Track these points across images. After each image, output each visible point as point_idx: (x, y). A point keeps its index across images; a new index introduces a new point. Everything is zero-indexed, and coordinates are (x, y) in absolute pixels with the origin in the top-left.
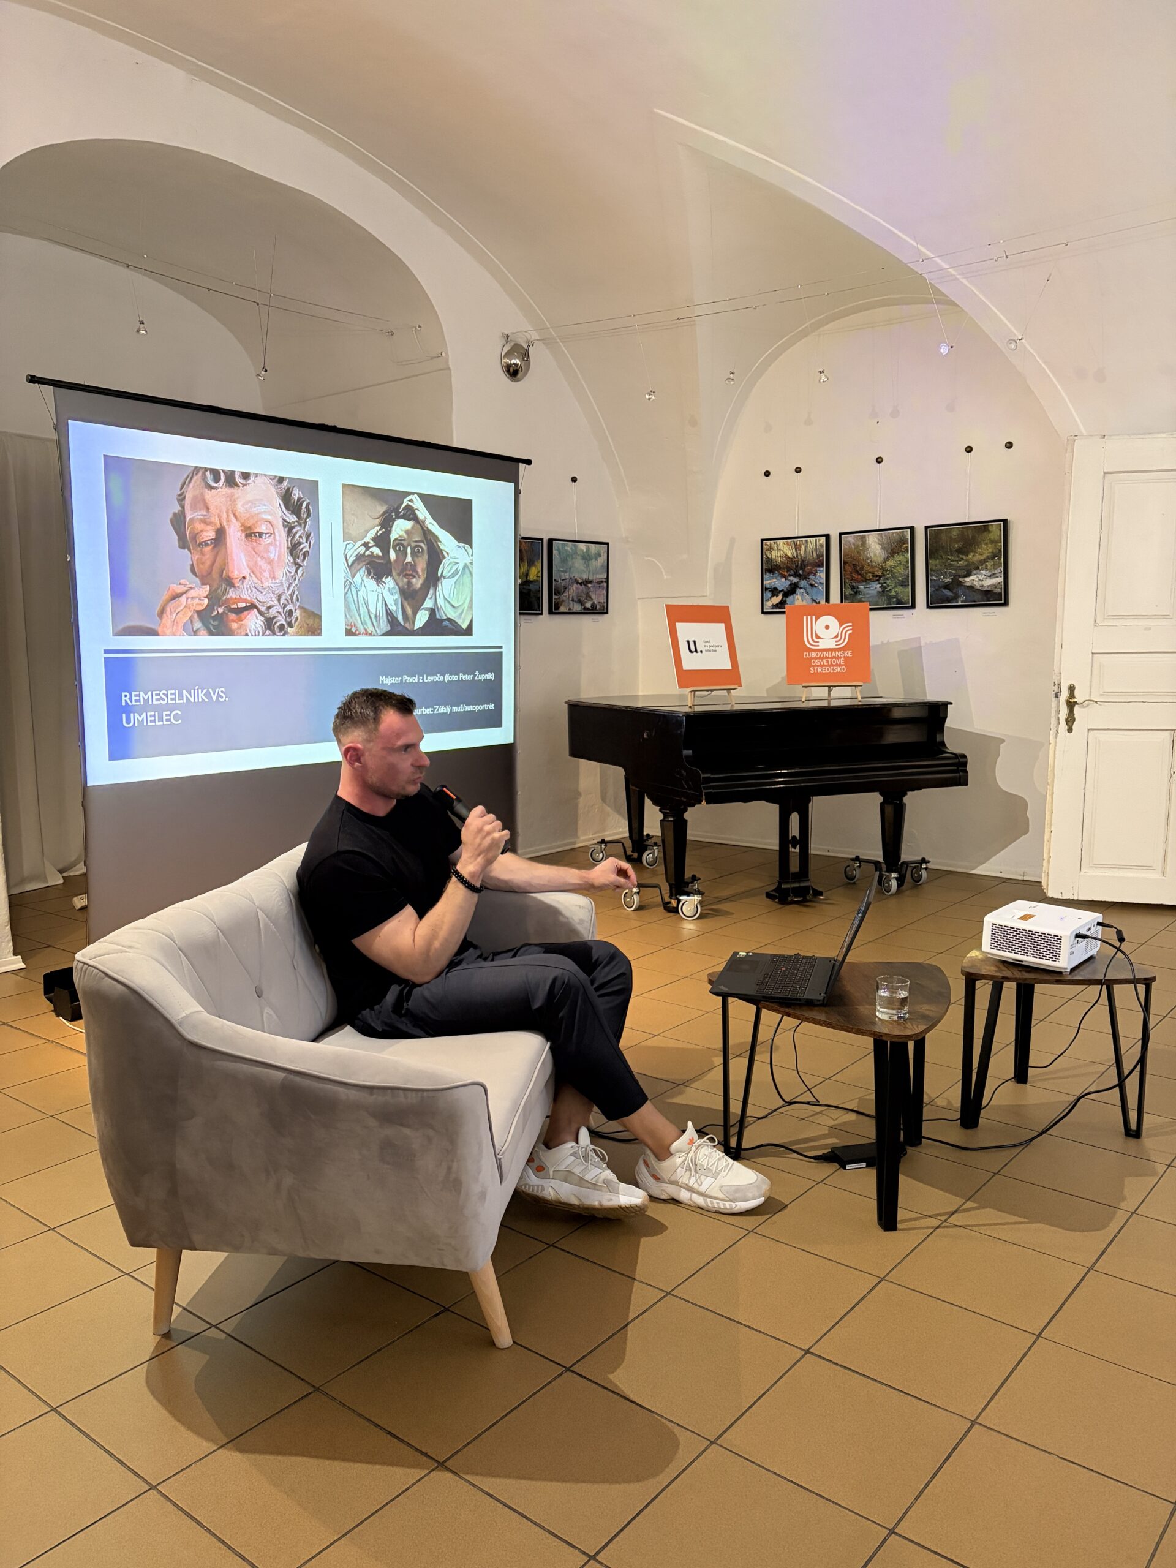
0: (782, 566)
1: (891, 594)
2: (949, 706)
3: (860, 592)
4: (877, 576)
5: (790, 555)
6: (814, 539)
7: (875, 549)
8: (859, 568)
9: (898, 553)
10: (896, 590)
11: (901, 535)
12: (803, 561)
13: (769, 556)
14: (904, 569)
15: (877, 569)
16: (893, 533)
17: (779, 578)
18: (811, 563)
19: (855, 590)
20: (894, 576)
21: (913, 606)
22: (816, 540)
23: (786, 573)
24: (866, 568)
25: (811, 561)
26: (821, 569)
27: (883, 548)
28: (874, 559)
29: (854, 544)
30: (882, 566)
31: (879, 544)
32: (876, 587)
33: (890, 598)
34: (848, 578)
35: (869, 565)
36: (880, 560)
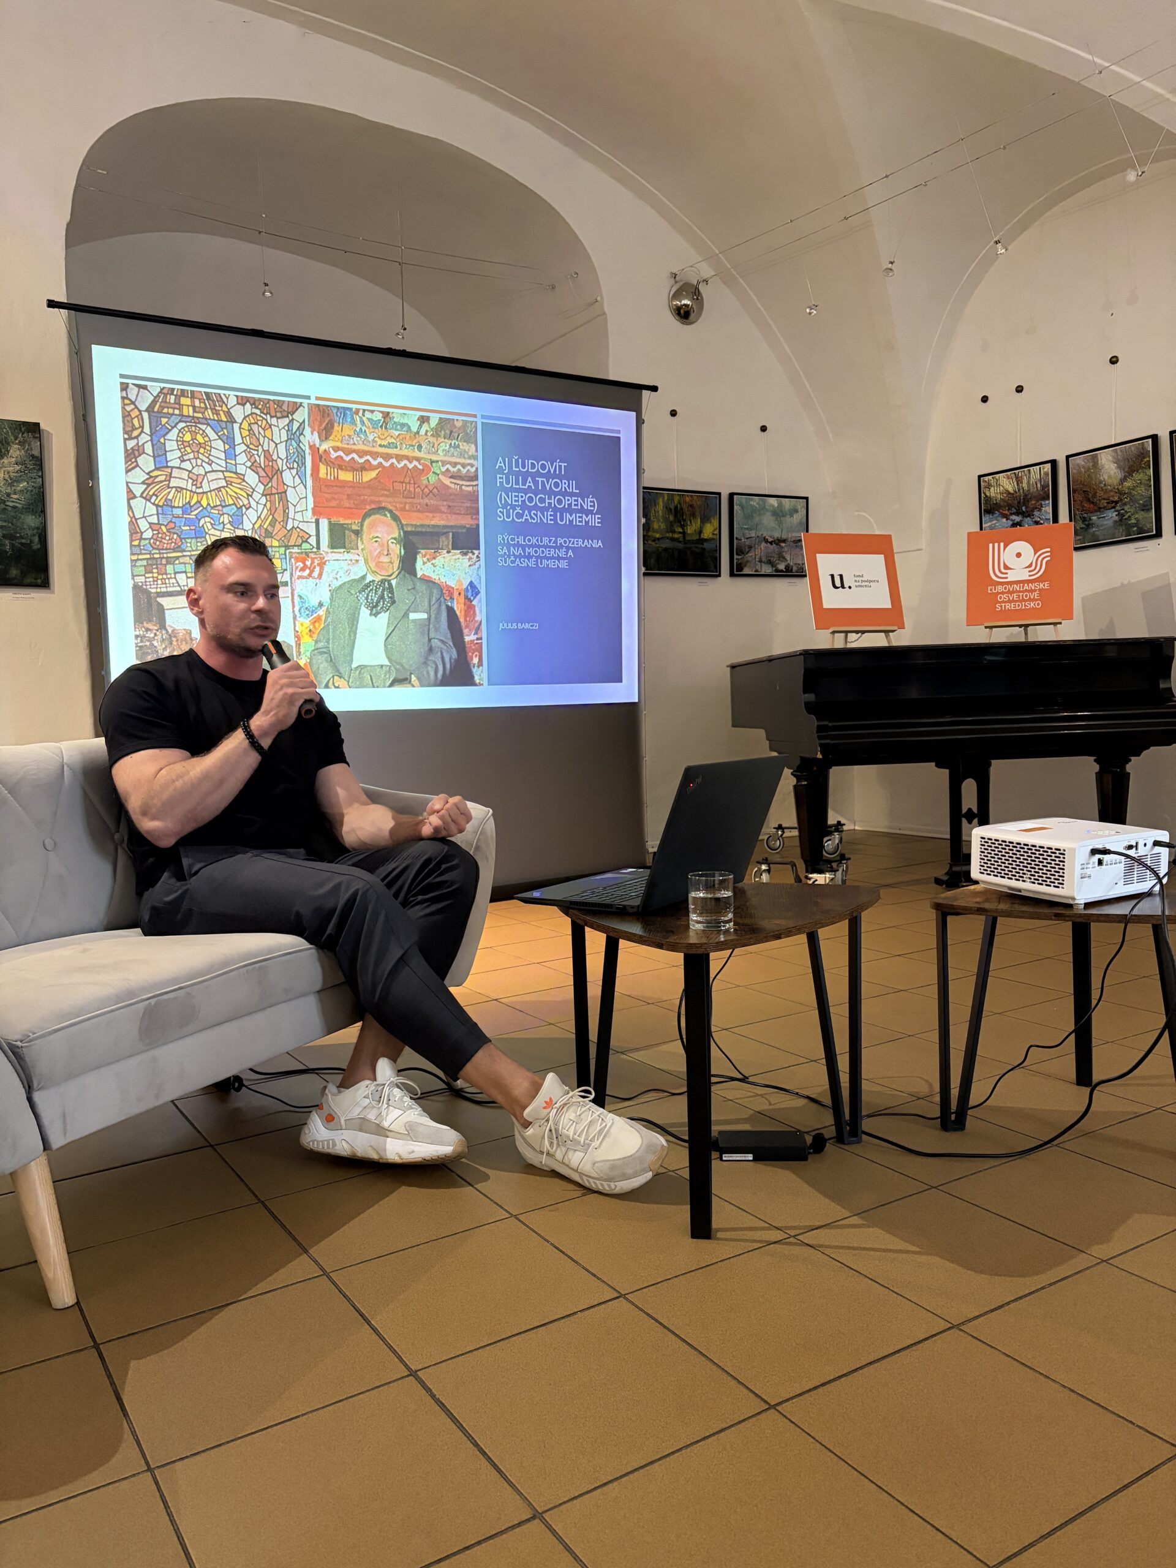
0: (1002, 504)
1: (1130, 522)
3: (1092, 524)
4: (1113, 502)
5: (1011, 490)
6: (1038, 467)
7: (1109, 469)
8: (1090, 495)
9: (1138, 471)
10: (1137, 516)
11: (1140, 447)
12: (1026, 495)
13: (988, 494)
14: (1145, 489)
15: (1112, 494)
16: (1130, 446)
17: (1000, 518)
18: (1035, 497)
19: (1087, 523)
20: (1133, 500)
21: (1159, 534)
22: (1040, 468)
23: (1006, 512)
24: (1100, 493)
25: (1034, 495)
26: (1047, 502)
27: (1119, 467)
28: (1110, 482)
29: (1084, 467)
30: (1118, 489)
31: (1115, 463)
32: (1112, 515)
33: (1129, 528)
34: (1078, 510)
35: (1103, 490)
36: (1115, 482)
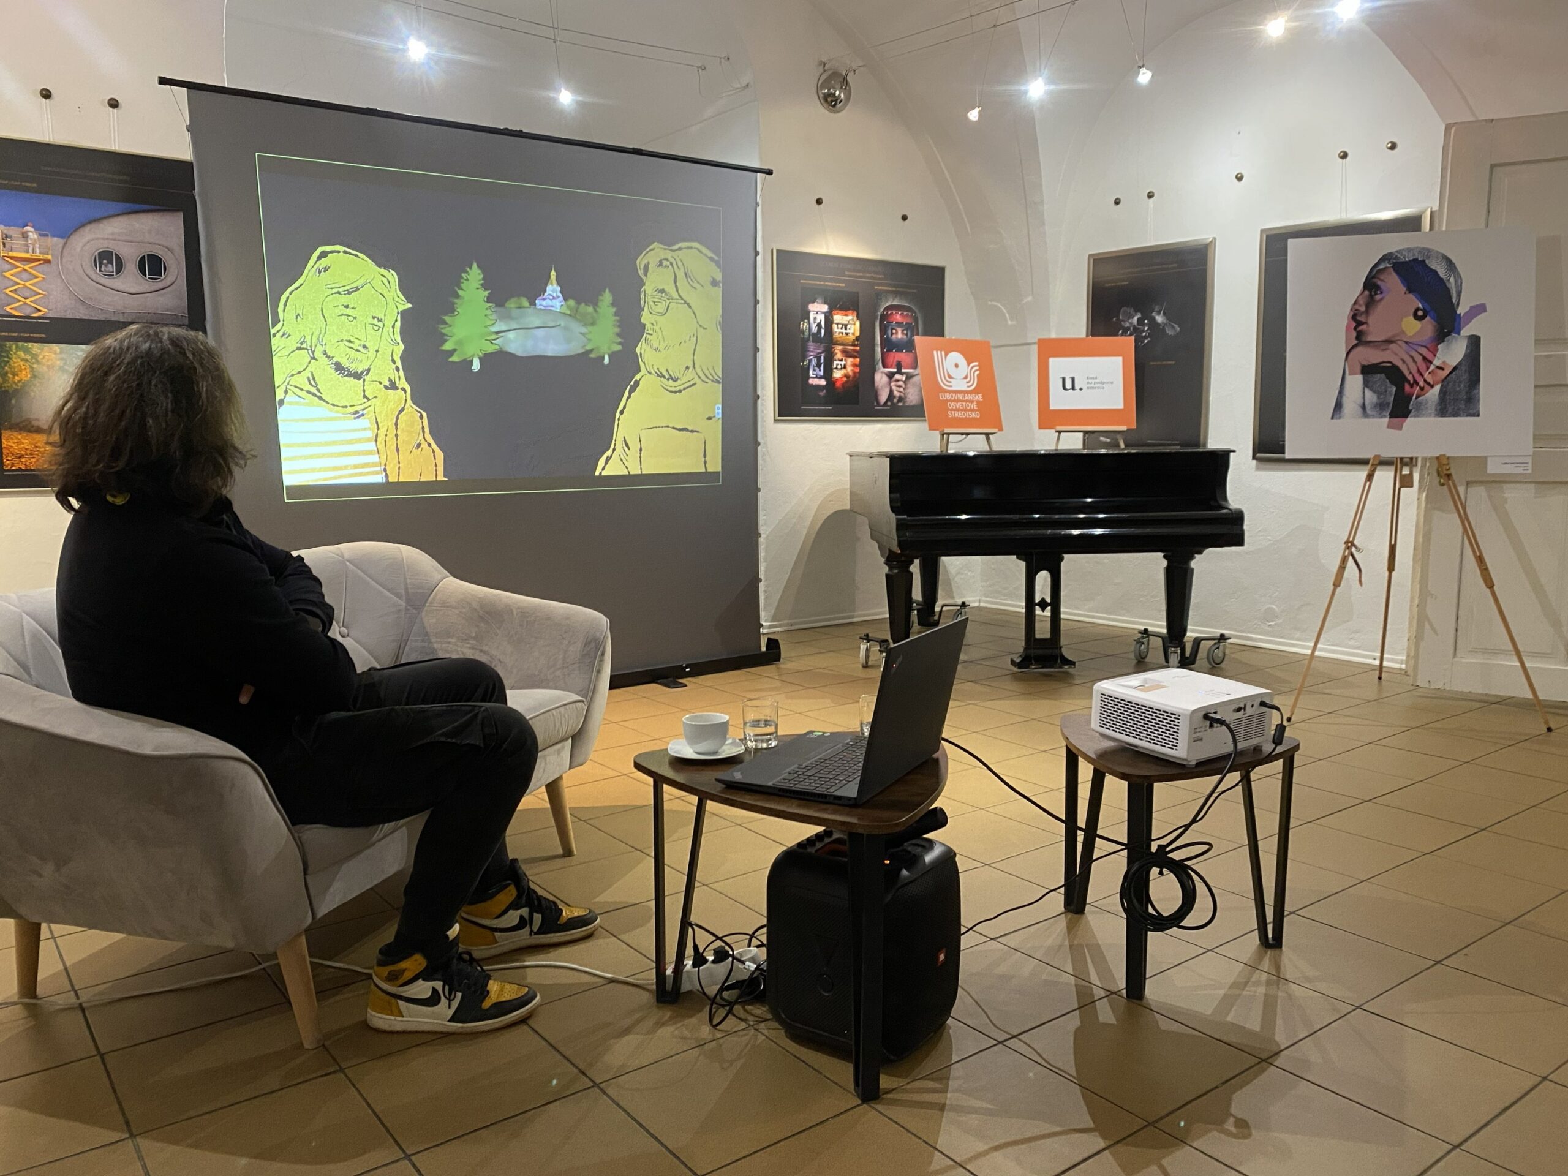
2: (1231, 454)
